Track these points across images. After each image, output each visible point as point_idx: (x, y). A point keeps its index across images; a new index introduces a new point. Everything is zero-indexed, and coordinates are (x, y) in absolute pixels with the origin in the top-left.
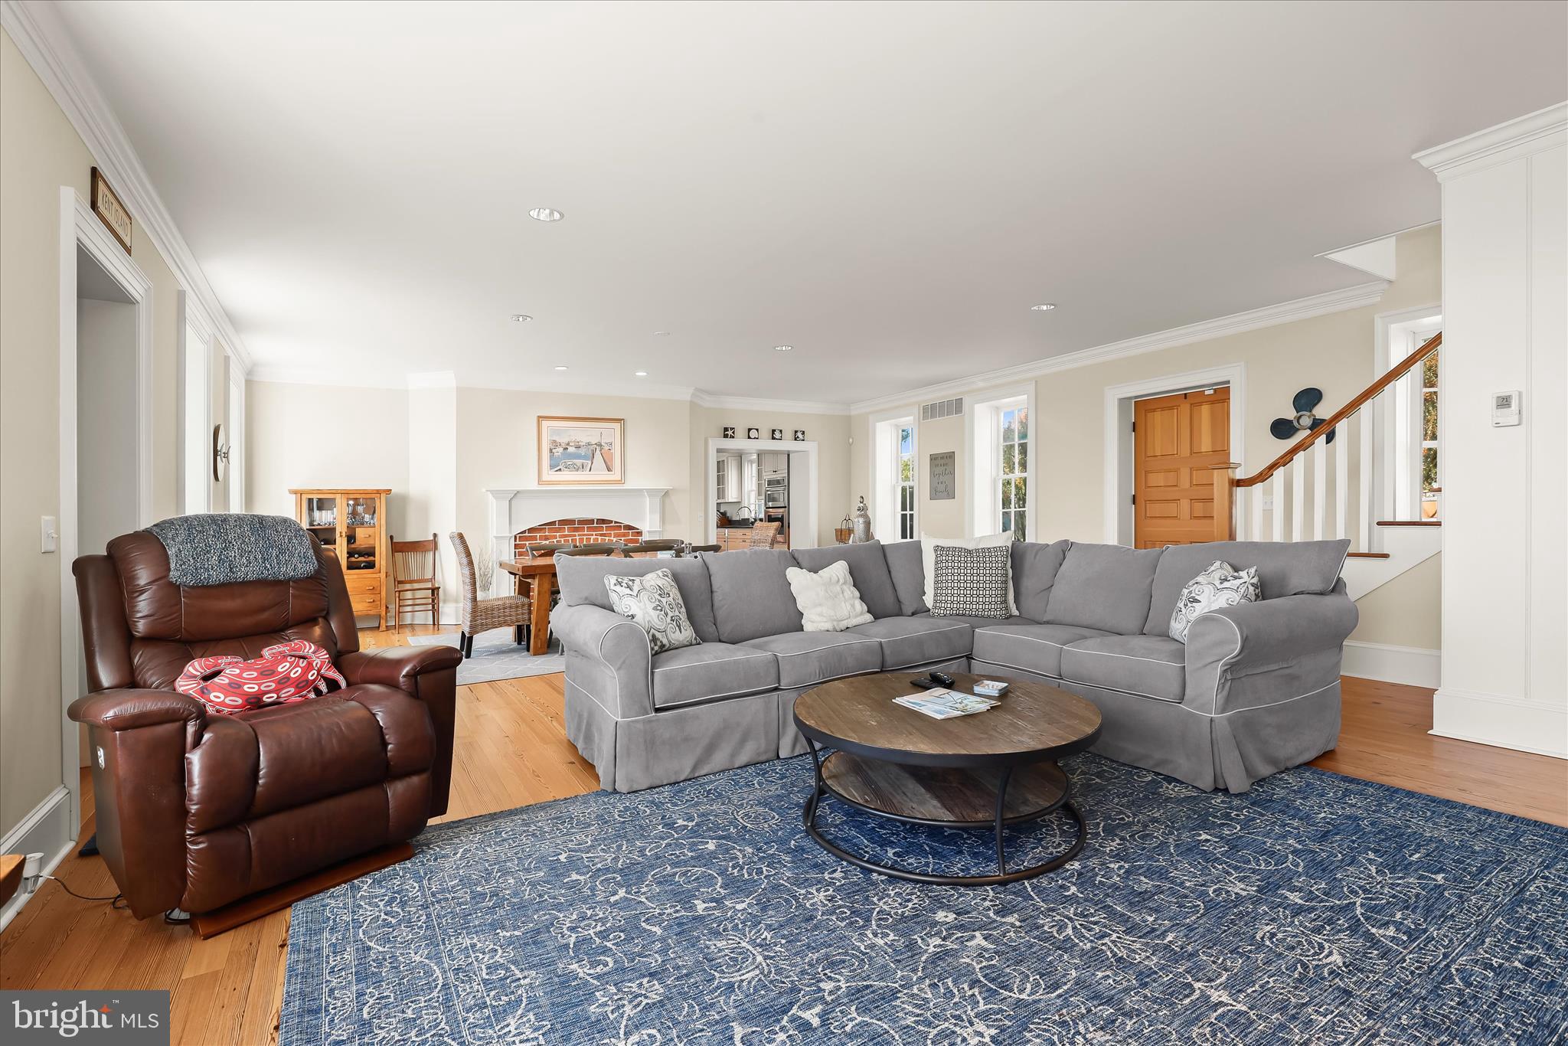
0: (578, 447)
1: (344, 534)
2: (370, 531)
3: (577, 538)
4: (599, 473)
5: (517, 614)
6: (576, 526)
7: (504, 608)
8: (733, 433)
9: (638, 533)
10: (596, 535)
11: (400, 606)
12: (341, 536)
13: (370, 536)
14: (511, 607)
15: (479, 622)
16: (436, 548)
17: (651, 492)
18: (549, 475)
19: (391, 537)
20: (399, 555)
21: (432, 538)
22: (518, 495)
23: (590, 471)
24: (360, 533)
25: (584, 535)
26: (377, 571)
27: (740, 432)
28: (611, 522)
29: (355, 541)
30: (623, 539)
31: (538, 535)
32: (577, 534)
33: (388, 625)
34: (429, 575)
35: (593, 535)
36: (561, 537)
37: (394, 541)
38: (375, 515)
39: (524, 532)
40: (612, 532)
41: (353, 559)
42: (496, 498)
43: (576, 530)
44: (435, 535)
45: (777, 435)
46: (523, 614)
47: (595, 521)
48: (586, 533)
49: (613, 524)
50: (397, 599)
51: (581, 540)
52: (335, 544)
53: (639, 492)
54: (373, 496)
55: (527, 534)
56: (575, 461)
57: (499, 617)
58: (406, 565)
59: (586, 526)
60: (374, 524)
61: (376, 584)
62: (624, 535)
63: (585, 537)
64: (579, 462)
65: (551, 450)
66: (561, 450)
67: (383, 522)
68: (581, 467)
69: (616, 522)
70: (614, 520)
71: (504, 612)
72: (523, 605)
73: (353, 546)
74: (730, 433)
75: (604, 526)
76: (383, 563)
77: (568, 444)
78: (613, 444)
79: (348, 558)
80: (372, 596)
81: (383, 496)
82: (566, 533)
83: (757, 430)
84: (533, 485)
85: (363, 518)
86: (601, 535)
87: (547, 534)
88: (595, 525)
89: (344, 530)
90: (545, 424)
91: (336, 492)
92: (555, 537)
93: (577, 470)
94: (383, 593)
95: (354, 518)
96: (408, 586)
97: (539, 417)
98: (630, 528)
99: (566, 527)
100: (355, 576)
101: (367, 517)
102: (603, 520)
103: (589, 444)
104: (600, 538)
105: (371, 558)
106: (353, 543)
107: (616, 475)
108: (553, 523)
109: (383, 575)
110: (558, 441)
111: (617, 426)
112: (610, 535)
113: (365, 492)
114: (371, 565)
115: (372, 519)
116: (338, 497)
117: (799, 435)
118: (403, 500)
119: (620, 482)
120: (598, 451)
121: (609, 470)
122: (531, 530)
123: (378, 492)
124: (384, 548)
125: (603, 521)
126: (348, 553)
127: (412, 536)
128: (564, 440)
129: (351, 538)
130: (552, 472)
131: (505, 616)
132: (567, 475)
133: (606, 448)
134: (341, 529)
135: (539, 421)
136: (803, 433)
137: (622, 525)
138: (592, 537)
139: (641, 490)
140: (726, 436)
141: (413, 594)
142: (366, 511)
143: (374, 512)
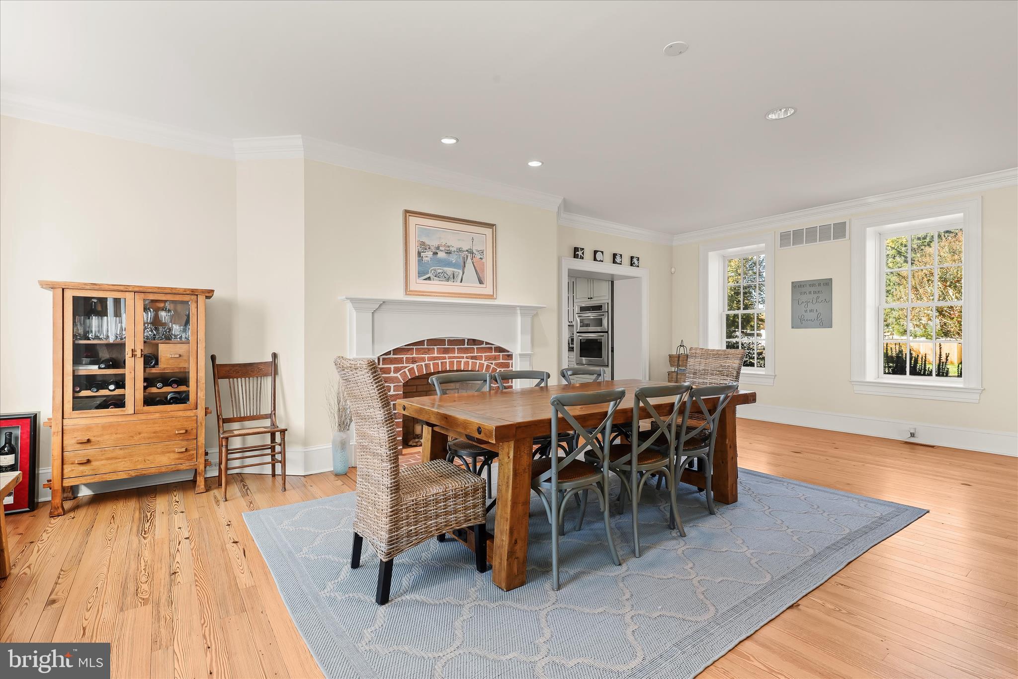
0: (449, 253)
1: (138, 353)
2: (181, 349)
3: (447, 361)
4: (470, 286)
5: (466, 508)
6: (446, 346)
7: (446, 500)
8: (583, 253)
9: (508, 356)
10: (467, 358)
11: (227, 460)
12: (134, 355)
13: (180, 356)
14: (456, 496)
15: (404, 530)
16: (276, 373)
17: (525, 310)
18: (417, 284)
19: (213, 358)
20: (223, 383)
21: (270, 359)
22: (384, 307)
23: (461, 282)
24: (166, 351)
25: (454, 357)
26: (193, 406)
27: (588, 254)
28: (481, 342)
29: (157, 363)
30: (494, 362)
31: (405, 357)
32: (447, 356)
33: (208, 475)
34: (266, 409)
35: (463, 358)
36: (430, 359)
37: (218, 362)
38: (191, 326)
39: (389, 353)
40: (483, 355)
41: (154, 390)
42: (356, 309)
43: (446, 351)
44: (275, 356)
45: (618, 260)
46: (475, 506)
47: (466, 341)
48: (456, 355)
49: (484, 346)
50: (224, 450)
51: (452, 363)
52: (124, 367)
53: (511, 309)
54: (186, 298)
55: (391, 356)
56: (445, 269)
57: (437, 516)
58: (233, 394)
59: (456, 347)
60: (187, 339)
61: (190, 425)
62: (495, 358)
63: (455, 360)
64: (449, 270)
65: (419, 253)
66: (430, 254)
67: (202, 335)
68: (452, 277)
69: (487, 343)
70: (485, 340)
71: (446, 507)
72: (476, 490)
73: (154, 370)
74: (580, 253)
75: (475, 347)
76: (201, 394)
77: (438, 248)
78: (485, 253)
79: (145, 388)
80: (184, 443)
81: (201, 299)
82: (436, 355)
83: (602, 252)
84: (398, 294)
85: (170, 330)
86: (472, 358)
87: (414, 355)
88: (466, 346)
89: (140, 346)
90: (413, 220)
91: (126, 289)
92: (423, 360)
93: (448, 280)
94: (202, 439)
95: (156, 329)
96: (236, 426)
97: (407, 212)
98: (500, 350)
99: (435, 347)
100: (157, 415)
101: (176, 329)
102: (474, 340)
103: (460, 250)
104: (470, 361)
105: (183, 388)
106: (154, 367)
107: (488, 290)
108: (421, 343)
109: (201, 412)
110: (427, 242)
111: (488, 231)
112: (480, 358)
113: (173, 292)
114: (181, 399)
115: (185, 331)
116: (129, 296)
117: (635, 260)
118: (230, 306)
119: (491, 297)
120: (469, 260)
121: (481, 282)
122: (397, 351)
123: (194, 293)
124: (202, 374)
125: (474, 342)
126: (145, 380)
127: (240, 357)
128: (433, 243)
129: (150, 359)
130: (420, 281)
131: (447, 513)
132: (436, 286)
133: (478, 256)
134: (134, 344)
135: (406, 217)
136: (638, 260)
137: (493, 346)
138: (463, 360)
139: (513, 308)
140: (576, 256)
141: (244, 442)
142: (173, 320)
143: (187, 322)
